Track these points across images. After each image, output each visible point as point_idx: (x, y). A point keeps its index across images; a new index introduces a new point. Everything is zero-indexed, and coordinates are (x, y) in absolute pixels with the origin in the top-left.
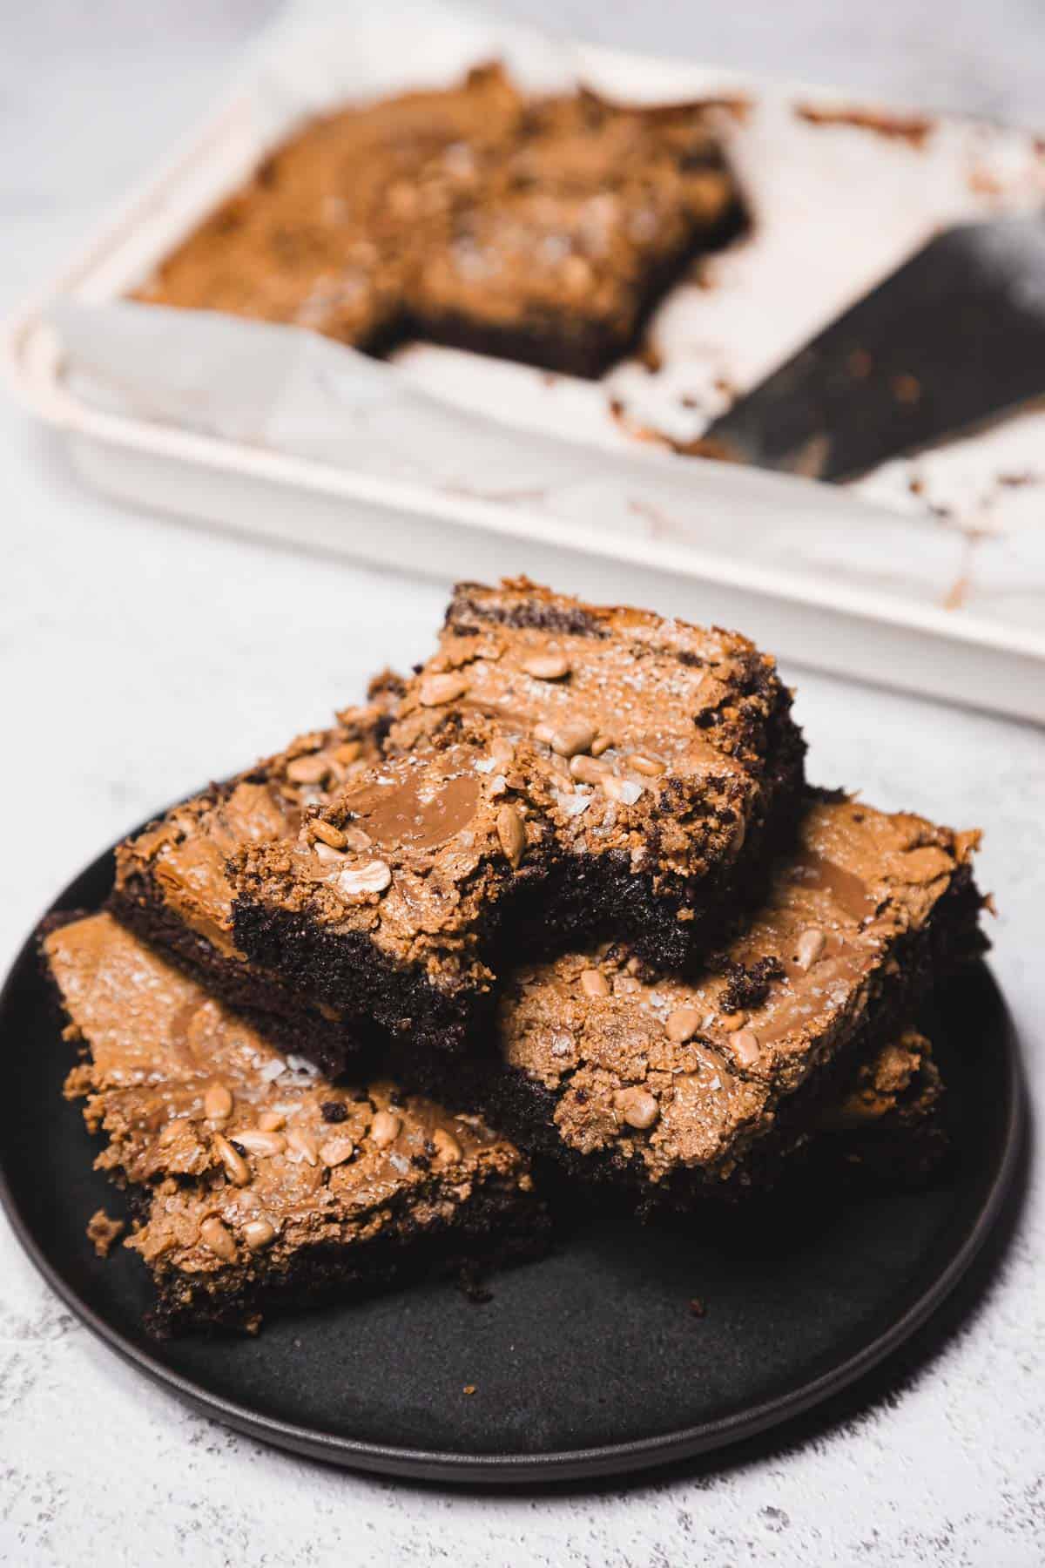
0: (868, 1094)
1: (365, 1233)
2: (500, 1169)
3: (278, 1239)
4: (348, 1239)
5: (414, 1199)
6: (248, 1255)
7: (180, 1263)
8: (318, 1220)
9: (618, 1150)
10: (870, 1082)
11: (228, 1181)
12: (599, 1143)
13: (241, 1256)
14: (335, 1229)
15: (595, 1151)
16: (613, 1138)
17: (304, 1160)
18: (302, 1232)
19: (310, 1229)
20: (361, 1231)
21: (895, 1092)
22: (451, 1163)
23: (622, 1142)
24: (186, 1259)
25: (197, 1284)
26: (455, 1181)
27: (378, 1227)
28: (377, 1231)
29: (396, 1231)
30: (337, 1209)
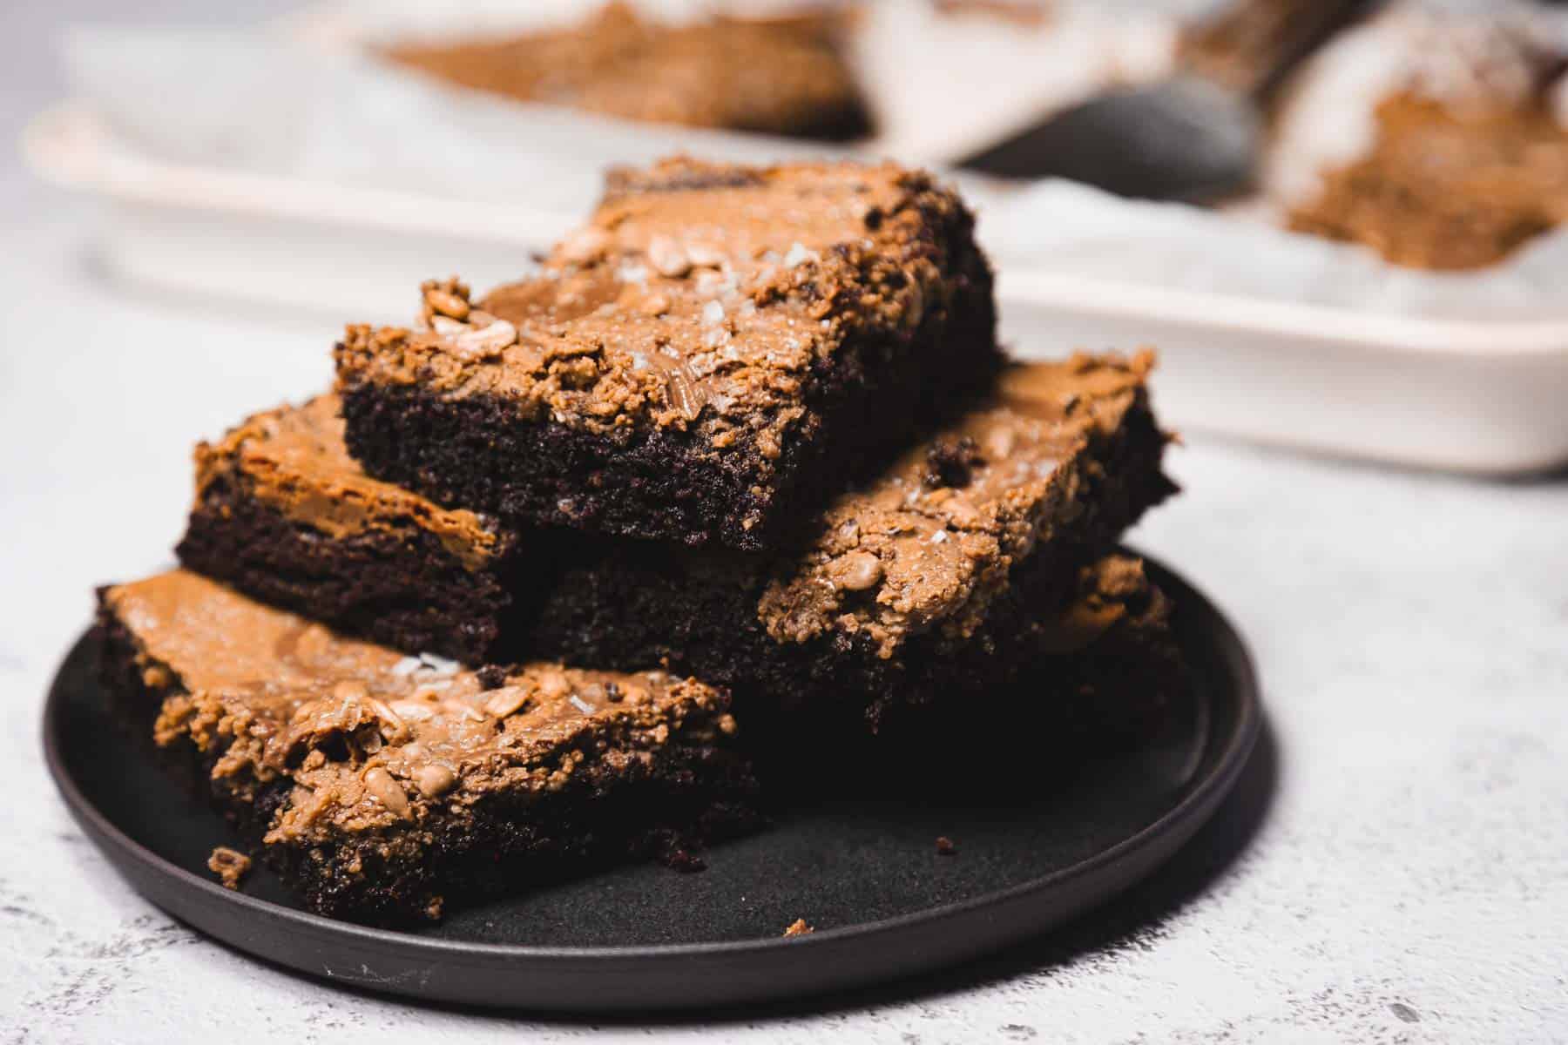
0: (1094, 599)
1: (555, 780)
2: (698, 700)
3: (455, 786)
4: (537, 785)
5: (605, 744)
6: (423, 808)
7: (344, 823)
8: (499, 762)
9: (839, 628)
10: (1093, 584)
11: (385, 742)
12: (816, 626)
13: (415, 811)
14: (521, 773)
15: (811, 636)
16: (831, 614)
17: (470, 719)
18: (484, 777)
19: (491, 773)
20: (550, 778)
21: (1124, 597)
22: (641, 703)
23: (843, 618)
24: (352, 817)
25: (367, 844)
26: (648, 723)
27: (569, 770)
28: (569, 775)
29: (589, 777)
30: (519, 751)
